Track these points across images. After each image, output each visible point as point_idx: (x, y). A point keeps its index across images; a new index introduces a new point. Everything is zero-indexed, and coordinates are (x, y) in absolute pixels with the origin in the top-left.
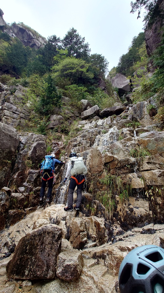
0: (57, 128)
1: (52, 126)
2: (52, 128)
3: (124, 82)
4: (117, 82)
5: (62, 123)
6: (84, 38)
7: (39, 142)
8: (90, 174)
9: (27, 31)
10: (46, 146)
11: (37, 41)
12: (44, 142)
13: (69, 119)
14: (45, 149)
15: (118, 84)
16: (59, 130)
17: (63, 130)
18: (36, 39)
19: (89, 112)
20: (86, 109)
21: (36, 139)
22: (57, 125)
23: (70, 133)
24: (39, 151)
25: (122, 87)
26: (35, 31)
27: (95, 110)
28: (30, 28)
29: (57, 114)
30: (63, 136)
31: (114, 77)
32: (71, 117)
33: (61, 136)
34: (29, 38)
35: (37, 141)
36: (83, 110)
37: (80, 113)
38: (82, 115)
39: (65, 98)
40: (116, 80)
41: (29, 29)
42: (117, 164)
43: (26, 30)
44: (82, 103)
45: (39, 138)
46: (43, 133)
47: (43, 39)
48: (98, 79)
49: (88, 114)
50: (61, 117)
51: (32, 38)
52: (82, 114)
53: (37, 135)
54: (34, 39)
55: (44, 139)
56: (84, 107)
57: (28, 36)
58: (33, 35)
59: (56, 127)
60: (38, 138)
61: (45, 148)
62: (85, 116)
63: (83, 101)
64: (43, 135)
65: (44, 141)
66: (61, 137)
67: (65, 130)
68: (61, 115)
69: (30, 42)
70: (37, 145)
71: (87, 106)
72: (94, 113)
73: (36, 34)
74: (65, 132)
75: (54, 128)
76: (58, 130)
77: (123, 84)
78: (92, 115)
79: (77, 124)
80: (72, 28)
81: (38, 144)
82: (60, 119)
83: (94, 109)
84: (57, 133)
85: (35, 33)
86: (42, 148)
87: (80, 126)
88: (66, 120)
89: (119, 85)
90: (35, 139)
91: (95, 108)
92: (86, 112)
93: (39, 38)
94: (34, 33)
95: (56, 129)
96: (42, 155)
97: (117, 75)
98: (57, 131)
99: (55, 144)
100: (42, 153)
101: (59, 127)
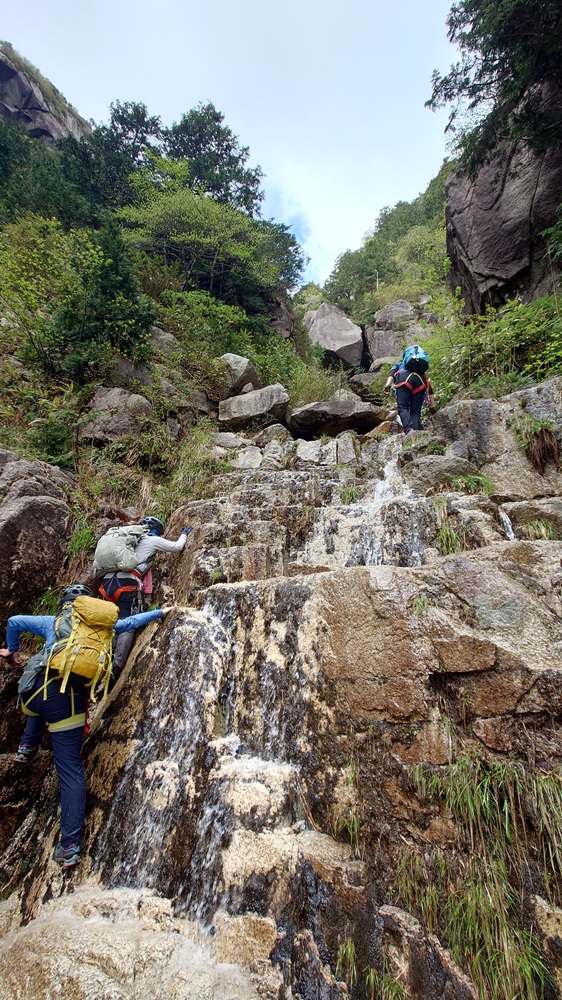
0: (120, 445)
1: (99, 435)
2: (100, 444)
3: (344, 333)
4: (321, 329)
5: (148, 428)
6: (246, 150)
7: (40, 498)
8: (330, 713)
9: (24, 79)
10: (70, 522)
11: (57, 124)
12: (59, 502)
13: (173, 414)
14: (64, 537)
15: (325, 336)
16: (132, 456)
17: (146, 456)
18: (55, 116)
19: (249, 403)
20: (237, 390)
21: (20, 484)
22: (125, 431)
23: (178, 477)
24: (29, 546)
25: (336, 347)
26: (54, 87)
27: (275, 401)
28: (38, 70)
29: (125, 386)
30: (145, 485)
31: (314, 313)
32: (181, 409)
33: (139, 482)
34: (27, 103)
35: (24, 492)
36: (226, 391)
37: (216, 403)
38: (224, 412)
39: (159, 335)
40: (318, 323)
41: (33, 75)
42: (522, 696)
43: (20, 74)
44: (228, 366)
45: (39, 480)
46: (56, 459)
47: (81, 123)
48: (273, 302)
49: (247, 412)
50: (145, 401)
51: (39, 108)
52: (224, 407)
53: (26, 465)
54: (45, 111)
55: (61, 485)
56: (230, 383)
57: (23, 96)
58: (45, 101)
59: (116, 442)
60: (32, 480)
61: (63, 533)
62: (235, 415)
63: (230, 358)
64: (56, 469)
65: (59, 496)
66: (136, 487)
67: (157, 460)
68: (142, 393)
69: (28, 120)
70: (24, 513)
71: (243, 381)
72: (269, 412)
73: (58, 98)
74: (156, 466)
75: (108, 442)
76: (125, 456)
77: (341, 339)
78: (262, 416)
79: (206, 440)
80: (206, 104)
81: (31, 510)
82: (138, 410)
83: (272, 397)
84: (120, 465)
85: (52, 95)
86: (51, 530)
87: (221, 451)
88: (163, 420)
89: (329, 338)
90: (13, 480)
91: (275, 394)
92: (240, 402)
93: (65, 116)
94: (51, 92)
95: (119, 450)
96: (44, 568)
97: (323, 307)
98: (122, 460)
99: (111, 516)
100: (47, 555)
101: (130, 441)
